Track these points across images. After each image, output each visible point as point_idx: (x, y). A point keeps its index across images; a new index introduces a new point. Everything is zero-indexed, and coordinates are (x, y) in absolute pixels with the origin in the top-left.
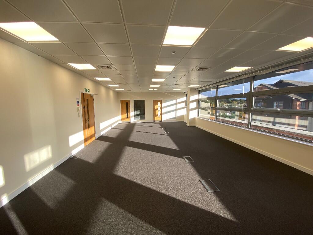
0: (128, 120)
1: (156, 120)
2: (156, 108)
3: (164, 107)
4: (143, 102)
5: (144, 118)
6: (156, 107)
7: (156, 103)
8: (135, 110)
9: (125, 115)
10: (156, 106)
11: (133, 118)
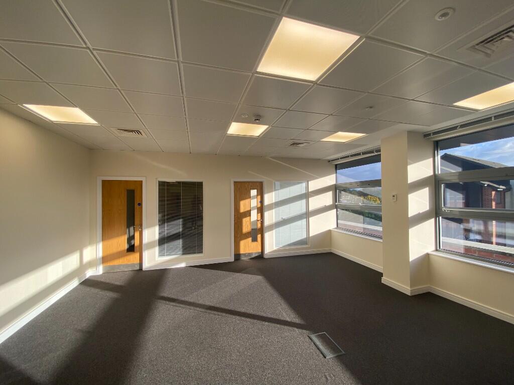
0: (133, 258)
1: (242, 252)
2: (242, 210)
3: (271, 207)
4: (197, 187)
5: (200, 250)
6: (244, 206)
7: (241, 190)
8: (166, 216)
9: (121, 243)
10: (242, 203)
11: (157, 249)
